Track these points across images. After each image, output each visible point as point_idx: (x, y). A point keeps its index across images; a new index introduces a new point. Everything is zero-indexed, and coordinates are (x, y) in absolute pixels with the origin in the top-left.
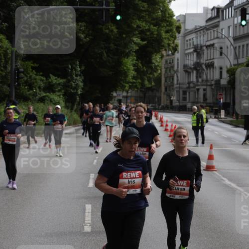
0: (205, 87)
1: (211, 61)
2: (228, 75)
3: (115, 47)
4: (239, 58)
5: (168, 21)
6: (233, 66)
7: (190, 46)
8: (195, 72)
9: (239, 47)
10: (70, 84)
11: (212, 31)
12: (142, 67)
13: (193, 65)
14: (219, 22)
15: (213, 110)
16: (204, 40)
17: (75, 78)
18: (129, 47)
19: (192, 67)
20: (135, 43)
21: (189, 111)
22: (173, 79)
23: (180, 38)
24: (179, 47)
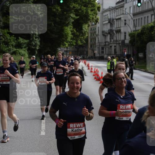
0: (115, 45)
1: (119, 28)
2: (130, 37)
3: (59, 20)
4: (137, 27)
5: (92, 4)
6: (132, 32)
7: (106, 19)
8: (109, 35)
9: (137, 20)
10: (31, 43)
11: (120, 10)
12: (76, 32)
13: (108, 31)
14: (124, 4)
15: (120, 59)
16: (114, 15)
17: (35, 39)
18: (68, 20)
19: (107, 32)
20: (72, 18)
21: (105, 60)
22: (95, 40)
23: (100, 14)
24: (99, 20)
